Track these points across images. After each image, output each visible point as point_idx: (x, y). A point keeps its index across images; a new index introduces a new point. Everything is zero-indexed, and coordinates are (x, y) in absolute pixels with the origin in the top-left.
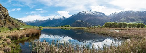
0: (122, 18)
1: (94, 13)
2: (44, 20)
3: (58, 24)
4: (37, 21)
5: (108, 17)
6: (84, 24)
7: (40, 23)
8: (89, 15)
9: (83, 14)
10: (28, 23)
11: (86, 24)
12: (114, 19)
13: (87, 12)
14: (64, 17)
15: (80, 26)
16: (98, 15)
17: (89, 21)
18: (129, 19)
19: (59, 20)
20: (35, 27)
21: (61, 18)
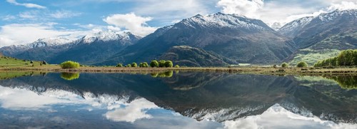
0: (325, 36)
1: (230, 22)
2: (62, 42)
3: (109, 56)
4: (40, 45)
5: (277, 34)
6: (199, 56)
7: (50, 52)
8: (215, 29)
9: (196, 25)
10: (8, 53)
11: (207, 57)
12: (297, 39)
13: (208, 18)
14: (131, 36)
15: (189, 65)
16: (244, 29)
17: (214, 47)
18: (349, 39)
19: (114, 45)
20: (37, 65)
21: (120, 38)
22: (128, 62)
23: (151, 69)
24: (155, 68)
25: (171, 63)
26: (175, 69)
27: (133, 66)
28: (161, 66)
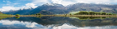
0: (76, 8)
1: (54, 5)
2: (16, 10)
3: (27, 13)
4: (11, 11)
5: (65, 8)
6: (47, 12)
7: (13, 12)
8: (51, 6)
9: (47, 5)
10: (4, 13)
11: (49, 13)
12: (70, 9)
13: (50, 4)
14: (32, 8)
15: (45, 14)
16: (58, 7)
17: (51, 10)
18: (82, 9)
19: (28, 10)
20: (10, 15)
21: (29, 9)
22: (31, 14)
23: (36, 15)
24: (37, 15)
25: (41, 14)
26: (42, 15)
27: (32, 15)
28: (39, 15)
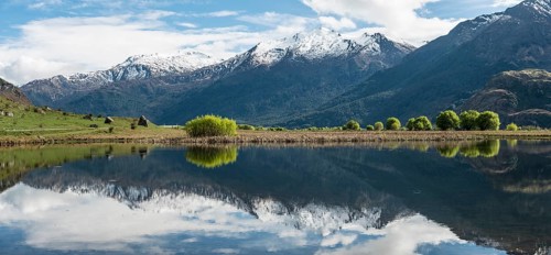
2: (193, 63)
3: (325, 99)
4: (133, 74)
7: (160, 92)
10: (45, 97)
14: (384, 43)
19: (339, 67)
20: (122, 128)
21: (354, 51)
22: (380, 114)
23: (438, 133)
24: (451, 133)
25: (496, 118)
26: (509, 134)
27: (389, 126)
28: (467, 125)
